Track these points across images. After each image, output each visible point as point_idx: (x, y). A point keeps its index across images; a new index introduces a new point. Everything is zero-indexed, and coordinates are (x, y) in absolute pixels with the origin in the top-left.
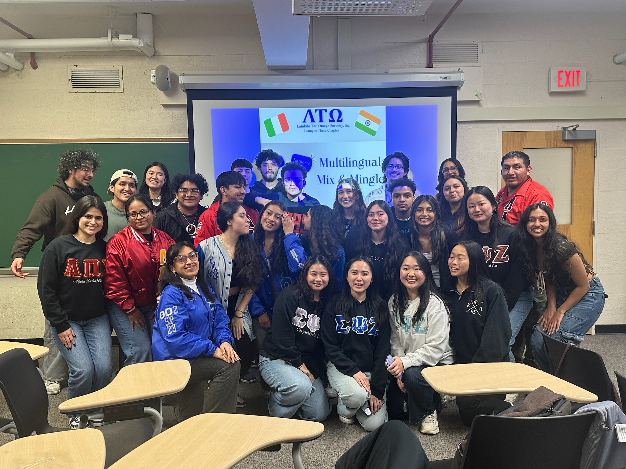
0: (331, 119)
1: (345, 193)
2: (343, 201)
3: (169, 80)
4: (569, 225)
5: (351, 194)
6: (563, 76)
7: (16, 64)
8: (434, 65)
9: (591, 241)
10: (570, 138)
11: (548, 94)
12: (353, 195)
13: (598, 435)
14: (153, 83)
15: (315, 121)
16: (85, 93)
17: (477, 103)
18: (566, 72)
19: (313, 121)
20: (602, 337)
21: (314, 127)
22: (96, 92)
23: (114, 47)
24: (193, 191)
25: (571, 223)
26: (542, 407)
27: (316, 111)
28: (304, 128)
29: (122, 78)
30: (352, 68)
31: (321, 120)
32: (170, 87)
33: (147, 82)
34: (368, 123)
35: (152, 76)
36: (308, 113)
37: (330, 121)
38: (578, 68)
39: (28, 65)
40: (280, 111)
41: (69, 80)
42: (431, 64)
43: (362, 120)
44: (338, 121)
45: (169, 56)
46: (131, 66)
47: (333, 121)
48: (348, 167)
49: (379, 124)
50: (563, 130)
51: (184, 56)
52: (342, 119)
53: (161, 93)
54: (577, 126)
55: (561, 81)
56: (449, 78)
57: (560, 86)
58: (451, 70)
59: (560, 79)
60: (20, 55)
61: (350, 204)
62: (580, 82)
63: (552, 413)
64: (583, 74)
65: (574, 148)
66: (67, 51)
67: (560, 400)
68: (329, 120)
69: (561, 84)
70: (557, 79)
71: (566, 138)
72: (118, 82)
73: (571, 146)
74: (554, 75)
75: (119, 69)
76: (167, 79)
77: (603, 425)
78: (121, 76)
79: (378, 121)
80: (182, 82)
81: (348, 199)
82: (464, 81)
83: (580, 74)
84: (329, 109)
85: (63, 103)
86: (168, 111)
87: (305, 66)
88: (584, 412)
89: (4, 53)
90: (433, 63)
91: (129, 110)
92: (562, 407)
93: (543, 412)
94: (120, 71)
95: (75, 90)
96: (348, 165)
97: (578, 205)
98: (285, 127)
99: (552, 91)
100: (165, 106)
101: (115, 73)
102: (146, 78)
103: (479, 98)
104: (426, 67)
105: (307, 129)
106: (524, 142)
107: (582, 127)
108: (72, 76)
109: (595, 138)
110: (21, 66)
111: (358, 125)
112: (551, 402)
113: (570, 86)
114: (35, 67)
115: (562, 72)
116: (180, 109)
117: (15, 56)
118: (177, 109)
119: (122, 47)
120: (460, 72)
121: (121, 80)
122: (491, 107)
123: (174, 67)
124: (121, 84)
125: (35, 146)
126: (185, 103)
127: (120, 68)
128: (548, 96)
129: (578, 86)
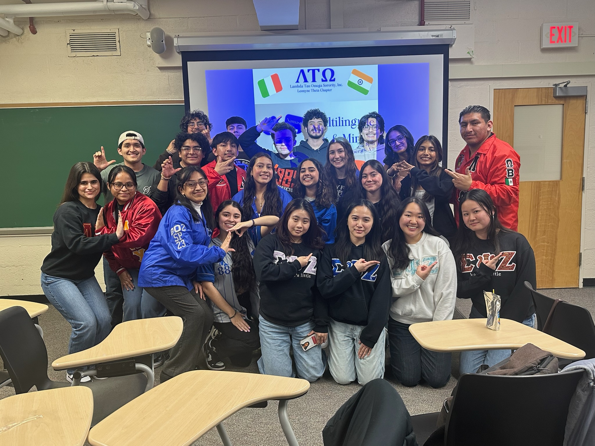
0: (324, 79)
1: (337, 153)
2: (335, 161)
3: (164, 42)
4: (559, 181)
5: (343, 154)
6: (556, 31)
7: (16, 30)
8: (426, 23)
9: (580, 196)
10: (561, 94)
11: (539, 50)
12: (345, 155)
13: (586, 393)
14: (149, 46)
15: (308, 81)
16: (83, 57)
17: (468, 60)
18: (558, 28)
19: (306, 81)
20: (589, 290)
21: (308, 86)
22: (94, 56)
23: (110, 10)
24: (195, 149)
25: (561, 179)
26: (529, 365)
27: (309, 70)
28: (297, 88)
29: (119, 42)
30: (344, 27)
31: (314, 80)
32: (165, 49)
33: (143, 45)
34: (360, 82)
35: (147, 39)
36: (301, 73)
37: (323, 81)
38: (570, 24)
39: (27, 30)
40: (274, 71)
41: (68, 44)
42: (423, 22)
43: (355, 79)
44: (331, 80)
45: (164, 19)
46: (128, 29)
47: (326, 80)
48: (341, 127)
49: (371, 83)
50: (554, 87)
51: (179, 19)
52: (335, 79)
53: (157, 56)
54: (568, 83)
55: (553, 37)
56: (441, 36)
57: (552, 42)
58: (443, 27)
59: (552, 35)
60: (19, 21)
61: (342, 164)
62: (572, 38)
63: (539, 371)
64: (575, 30)
65: (565, 105)
66: (65, 15)
67: (548, 357)
68: (322, 79)
69: (553, 40)
70: (549, 35)
71: (557, 95)
72: (115, 46)
73: (562, 102)
74: (546, 31)
75: (115, 33)
76: (162, 41)
77: (590, 382)
78: (117, 39)
79: (370, 80)
80: (176, 44)
81: (339, 159)
82: (456, 39)
83: (573, 29)
84: (322, 69)
85: (62, 67)
86: (164, 73)
87: (298, 26)
88: (572, 370)
89: (3, 18)
90: (425, 20)
91: (127, 73)
92: (549, 365)
93: (530, 369)
94: (117, 35)
95: (74, 54)
96: (341, 124)
97: (568, 161)
98: (278, 87)
99: (543, 47)
100: (161, 68)
101: (112, 36)
102: (142, 41)
103: (471, 55)
104: (418, 25)
105: (300, 89)
106: (515, 100)
107: (574, 83)
108: (71, 41)
109: (586, 94)
110: (21, 31)
111: (350, 84)
112: (538, 360)
113: (562, 42)
114: (34, 32)
115: (554, 28)
116: (176, 71)
117: (14, 22)
118: (172, 71)
119: (118, 10)
120: (452, 30)
121: (118, 43)
122: (483, 64)
123: (169, 30)
124: (118, 47)
125: (37, 110)
126: (180, 64)
127: (117, 31)
128: (540, 52)
129: (570, 41)
